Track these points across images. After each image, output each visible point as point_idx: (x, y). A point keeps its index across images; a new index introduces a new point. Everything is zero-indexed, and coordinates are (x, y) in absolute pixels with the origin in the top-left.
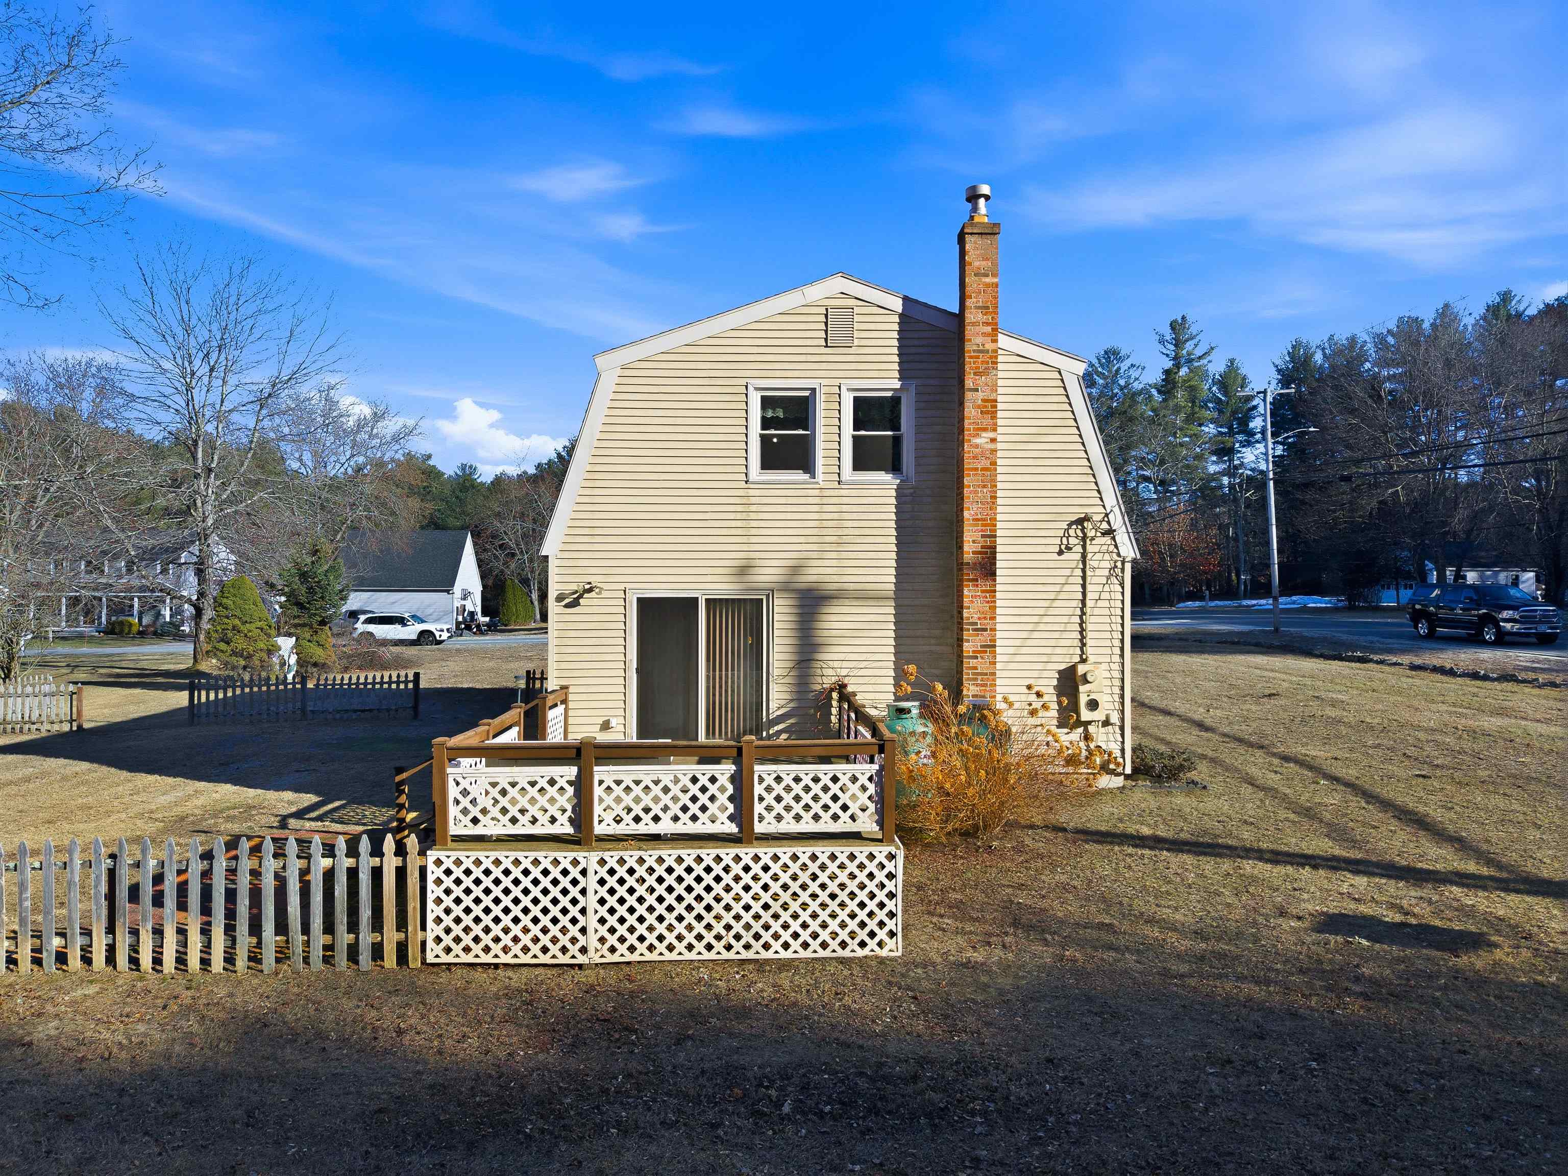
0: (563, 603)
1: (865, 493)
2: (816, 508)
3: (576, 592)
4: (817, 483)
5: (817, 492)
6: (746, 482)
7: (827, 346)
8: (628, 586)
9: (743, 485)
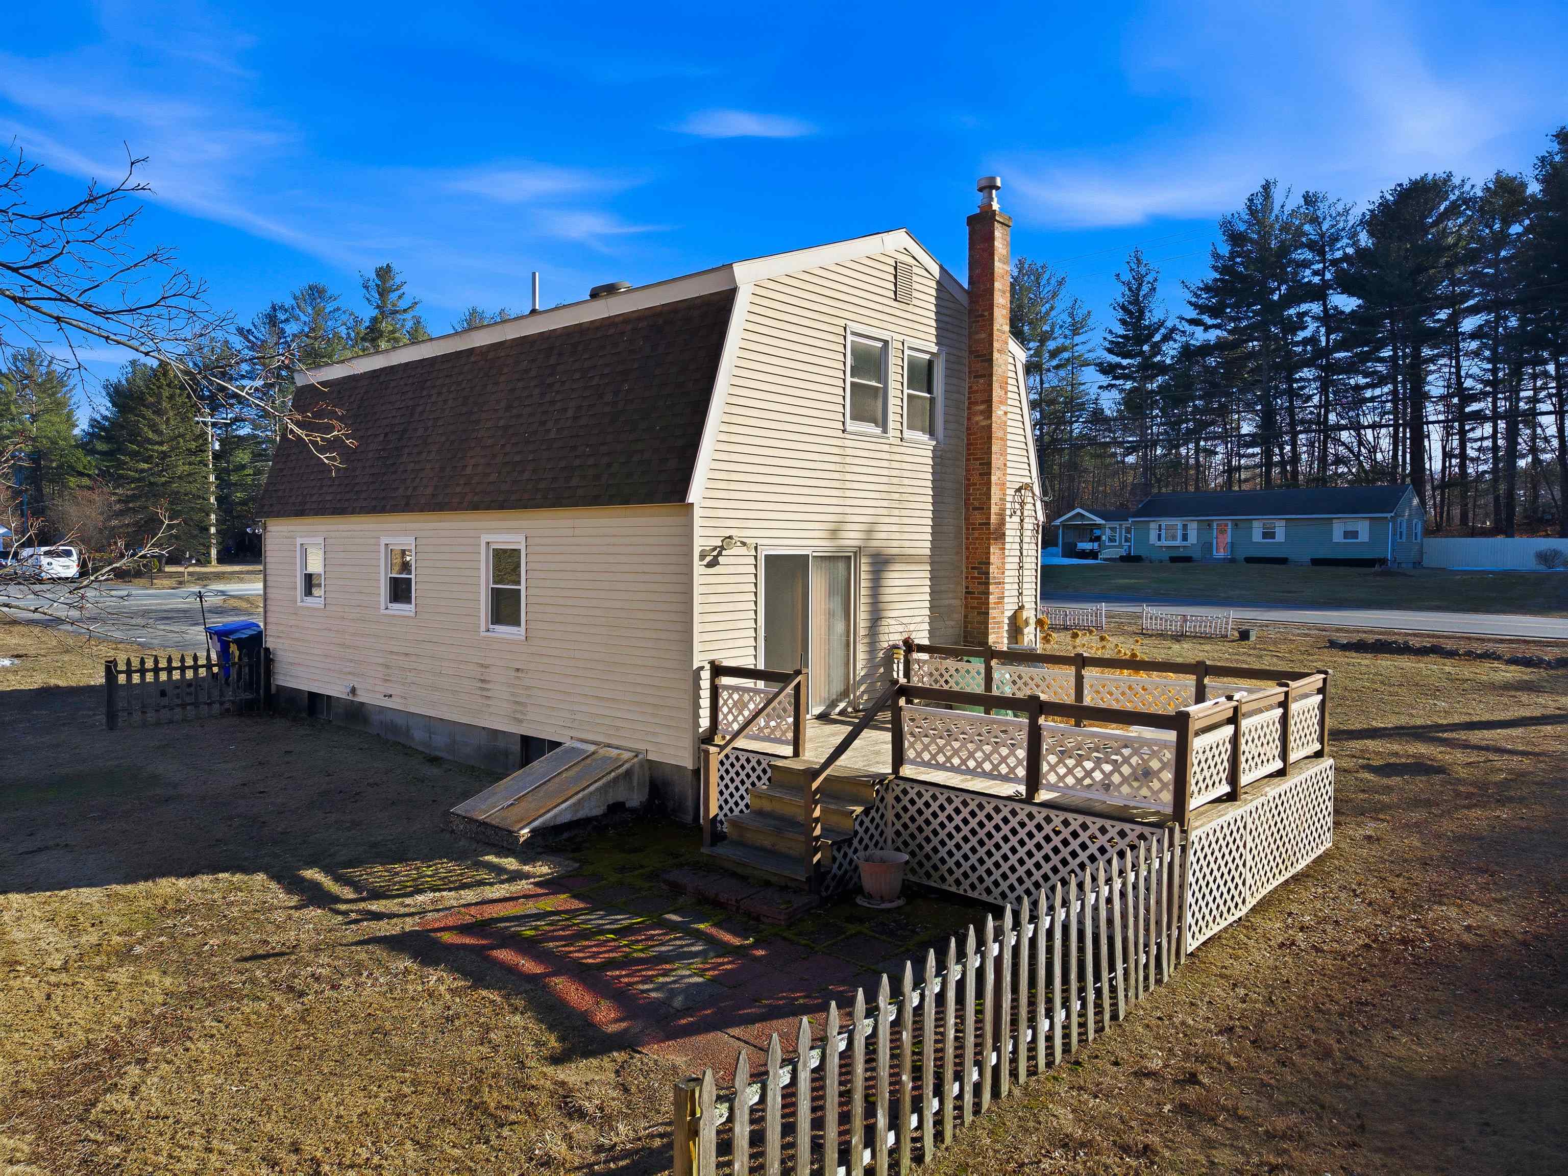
0: (705, 562)
1: (916, 452)
2: (885, 464)
3: (715, 549)
4: (888, 438)
5: (886, 448)
6: (844, 431)
7: (896, 300)
8: (760, 542)
9: (840, 434)
